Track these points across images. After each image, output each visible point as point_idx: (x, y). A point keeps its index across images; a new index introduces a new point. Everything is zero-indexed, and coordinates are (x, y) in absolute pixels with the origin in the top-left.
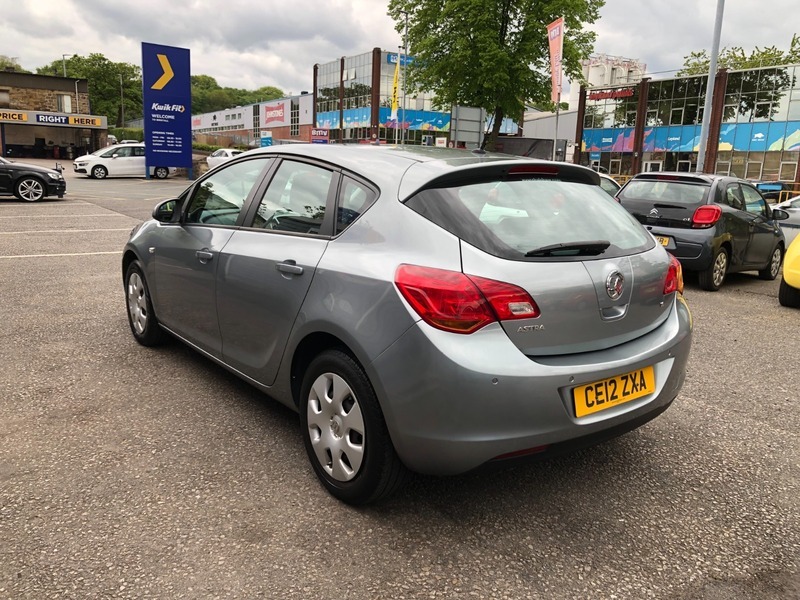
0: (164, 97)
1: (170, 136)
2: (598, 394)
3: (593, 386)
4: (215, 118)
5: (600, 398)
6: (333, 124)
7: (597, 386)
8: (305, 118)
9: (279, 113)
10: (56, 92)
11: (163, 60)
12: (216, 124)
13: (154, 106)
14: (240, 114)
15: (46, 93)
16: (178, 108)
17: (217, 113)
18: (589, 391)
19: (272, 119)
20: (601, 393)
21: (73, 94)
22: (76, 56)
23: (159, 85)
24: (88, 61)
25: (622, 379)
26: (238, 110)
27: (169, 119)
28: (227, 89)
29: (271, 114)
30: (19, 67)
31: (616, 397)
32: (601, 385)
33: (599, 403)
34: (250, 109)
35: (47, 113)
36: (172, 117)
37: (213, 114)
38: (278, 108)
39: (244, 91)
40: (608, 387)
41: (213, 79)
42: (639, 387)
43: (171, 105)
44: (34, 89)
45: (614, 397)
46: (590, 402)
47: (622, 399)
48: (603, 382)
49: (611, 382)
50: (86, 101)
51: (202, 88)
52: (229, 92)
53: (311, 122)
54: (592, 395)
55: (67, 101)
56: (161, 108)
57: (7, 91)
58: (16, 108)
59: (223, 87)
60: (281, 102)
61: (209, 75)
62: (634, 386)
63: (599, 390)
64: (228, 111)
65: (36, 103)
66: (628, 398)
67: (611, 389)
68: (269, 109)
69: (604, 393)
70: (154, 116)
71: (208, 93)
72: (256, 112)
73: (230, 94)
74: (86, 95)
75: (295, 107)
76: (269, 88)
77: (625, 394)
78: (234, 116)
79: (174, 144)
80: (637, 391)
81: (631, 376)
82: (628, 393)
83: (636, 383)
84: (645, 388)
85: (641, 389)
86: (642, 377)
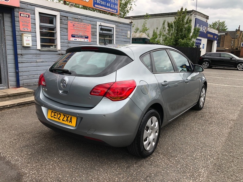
2: (55, 115)
3: (54, 112)
5: (55, 117)
7: (55, 113)
25: (63, 115)
32: (56, 113)
33: (54, 118)
42: (69, 121)
45: (59, 119)
46: (52, 116)
47: (61, 121)
48: (57, 112)
49: (59, 114)
54: (53, 114)
62: (67, 120)
63: (55, 114)
66: (63, 122)
67: (59, 116)
69: (56, 116)
80: (68, 122)
81: (67, 116)
82: (64, 121)
83: (68, 119)
84: (71, 123)
85: (69, 122)
86: (71, 119)
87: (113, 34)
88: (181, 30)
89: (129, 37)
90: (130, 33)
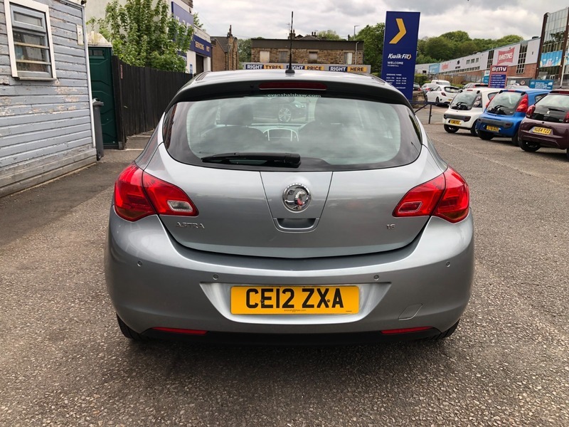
0: (398, 49)
1: (398, 77)
2: (265, 298)
3: (259, 289)
4: (458, 62)
5: (267, 302)
6: (554, 62)
7: (264, 290)
8: (531, 58)
9: (509, 56)
10: (344, 51)
11: (400, 22)
12: (459, 67)
13: (390, 56)
14: (477, 59)
15: (338, 52)
16: (407, 56)
17: (460, 59)
18: (251, 294)
19: (503, 61)
20: (270, 298)
21: (353, 52)
22: (368, 26)
23: (395, 41)
24: (374, 29)
25: (304, 290)
26: (478, 55)
27: (400, 65)
28: (476, 40)
29: (502, 57)
30: (338, 37)
31: (292, 306)
32: (270, 290)
33: (264, 306)
34: (487, 53)
35: (337, 65)
36: (402, 63)
37: (457, 60)
38: (508, 52)
39: (490, 40)
40: (281, 294)
41: (466, 34)
42: (330, 304)
43: (402, 55)
44: (332, 50)
45: (287, 306)
46: (252, 303)
47: (298, 310)
48: (275, 288)
49: (286, 290)
50: (362, 56)
51: (456, 41)
52: (476, 42)
53: (536, 62)
54: (256, 298)
55: (350, 56)
56: (394, 57)
57: (316, 53)
58: (320, 63)
59: (473, 39)
60: (512, 47)
61: (463, 31)
62: (323, 301)
63: (267, 294)
64: (470, 57)
65: (332, 59)
66: (308, 310)
67: (284, 296)
68: (501, 53)
69: (274, 298)
70: (389, 63)
71: (460, 44)
72: (491, 56)
73: (477, 44)
74: (361, 52)
75: (523, 49)
76: (511, 36)
77: (305, 305)
78: (473, 60)
79: (401, 82)
80: (327, 306)
81: (319, 290)
82: (312, 306)
83: (326, 298)
84: (342, 306)
85: (334, 306)
86: (338, 293)
87: (45, 31)
88: (147, 28)
89: (82, 43)
90: (82, 33)
